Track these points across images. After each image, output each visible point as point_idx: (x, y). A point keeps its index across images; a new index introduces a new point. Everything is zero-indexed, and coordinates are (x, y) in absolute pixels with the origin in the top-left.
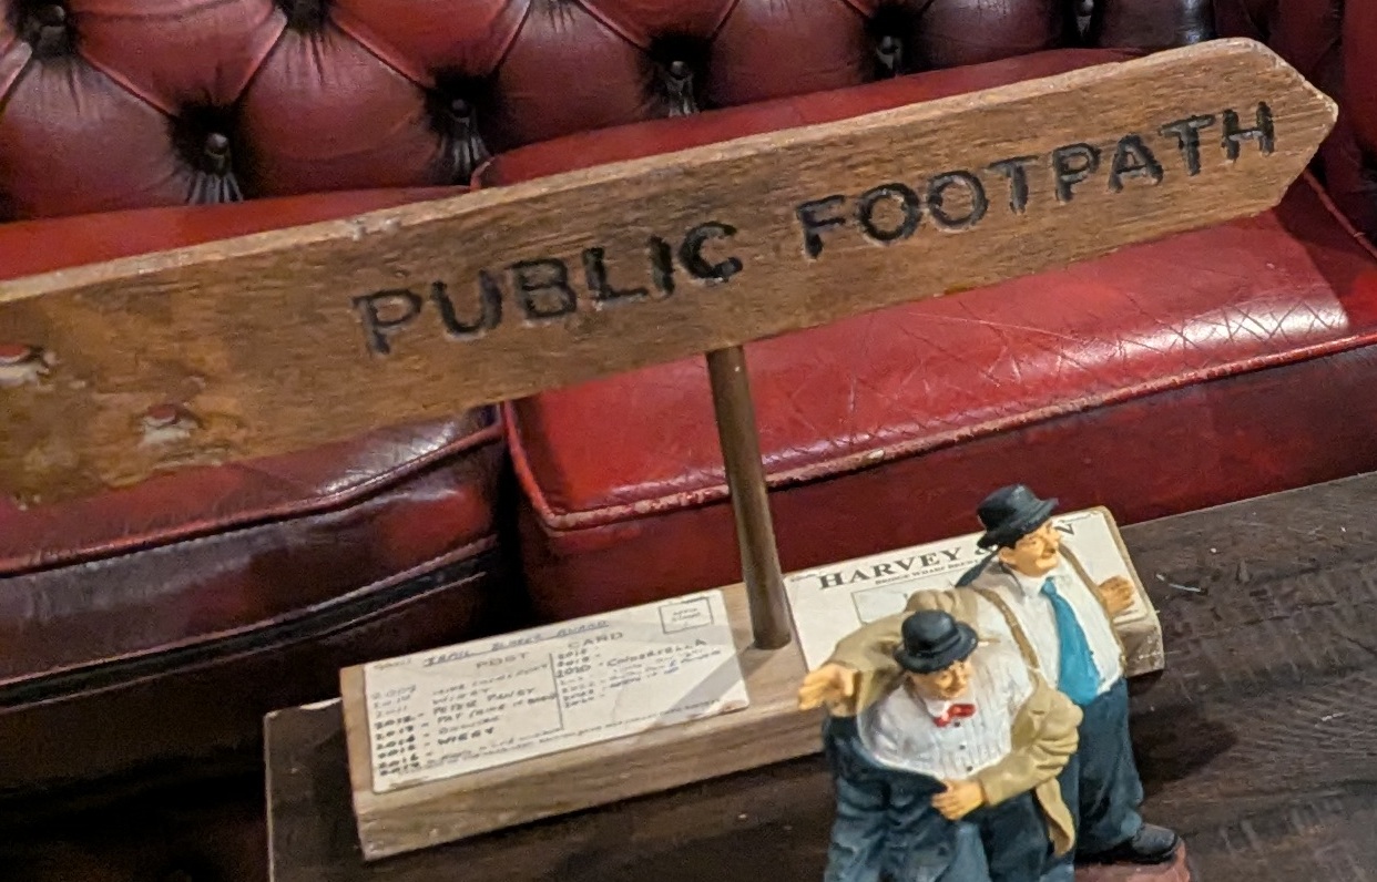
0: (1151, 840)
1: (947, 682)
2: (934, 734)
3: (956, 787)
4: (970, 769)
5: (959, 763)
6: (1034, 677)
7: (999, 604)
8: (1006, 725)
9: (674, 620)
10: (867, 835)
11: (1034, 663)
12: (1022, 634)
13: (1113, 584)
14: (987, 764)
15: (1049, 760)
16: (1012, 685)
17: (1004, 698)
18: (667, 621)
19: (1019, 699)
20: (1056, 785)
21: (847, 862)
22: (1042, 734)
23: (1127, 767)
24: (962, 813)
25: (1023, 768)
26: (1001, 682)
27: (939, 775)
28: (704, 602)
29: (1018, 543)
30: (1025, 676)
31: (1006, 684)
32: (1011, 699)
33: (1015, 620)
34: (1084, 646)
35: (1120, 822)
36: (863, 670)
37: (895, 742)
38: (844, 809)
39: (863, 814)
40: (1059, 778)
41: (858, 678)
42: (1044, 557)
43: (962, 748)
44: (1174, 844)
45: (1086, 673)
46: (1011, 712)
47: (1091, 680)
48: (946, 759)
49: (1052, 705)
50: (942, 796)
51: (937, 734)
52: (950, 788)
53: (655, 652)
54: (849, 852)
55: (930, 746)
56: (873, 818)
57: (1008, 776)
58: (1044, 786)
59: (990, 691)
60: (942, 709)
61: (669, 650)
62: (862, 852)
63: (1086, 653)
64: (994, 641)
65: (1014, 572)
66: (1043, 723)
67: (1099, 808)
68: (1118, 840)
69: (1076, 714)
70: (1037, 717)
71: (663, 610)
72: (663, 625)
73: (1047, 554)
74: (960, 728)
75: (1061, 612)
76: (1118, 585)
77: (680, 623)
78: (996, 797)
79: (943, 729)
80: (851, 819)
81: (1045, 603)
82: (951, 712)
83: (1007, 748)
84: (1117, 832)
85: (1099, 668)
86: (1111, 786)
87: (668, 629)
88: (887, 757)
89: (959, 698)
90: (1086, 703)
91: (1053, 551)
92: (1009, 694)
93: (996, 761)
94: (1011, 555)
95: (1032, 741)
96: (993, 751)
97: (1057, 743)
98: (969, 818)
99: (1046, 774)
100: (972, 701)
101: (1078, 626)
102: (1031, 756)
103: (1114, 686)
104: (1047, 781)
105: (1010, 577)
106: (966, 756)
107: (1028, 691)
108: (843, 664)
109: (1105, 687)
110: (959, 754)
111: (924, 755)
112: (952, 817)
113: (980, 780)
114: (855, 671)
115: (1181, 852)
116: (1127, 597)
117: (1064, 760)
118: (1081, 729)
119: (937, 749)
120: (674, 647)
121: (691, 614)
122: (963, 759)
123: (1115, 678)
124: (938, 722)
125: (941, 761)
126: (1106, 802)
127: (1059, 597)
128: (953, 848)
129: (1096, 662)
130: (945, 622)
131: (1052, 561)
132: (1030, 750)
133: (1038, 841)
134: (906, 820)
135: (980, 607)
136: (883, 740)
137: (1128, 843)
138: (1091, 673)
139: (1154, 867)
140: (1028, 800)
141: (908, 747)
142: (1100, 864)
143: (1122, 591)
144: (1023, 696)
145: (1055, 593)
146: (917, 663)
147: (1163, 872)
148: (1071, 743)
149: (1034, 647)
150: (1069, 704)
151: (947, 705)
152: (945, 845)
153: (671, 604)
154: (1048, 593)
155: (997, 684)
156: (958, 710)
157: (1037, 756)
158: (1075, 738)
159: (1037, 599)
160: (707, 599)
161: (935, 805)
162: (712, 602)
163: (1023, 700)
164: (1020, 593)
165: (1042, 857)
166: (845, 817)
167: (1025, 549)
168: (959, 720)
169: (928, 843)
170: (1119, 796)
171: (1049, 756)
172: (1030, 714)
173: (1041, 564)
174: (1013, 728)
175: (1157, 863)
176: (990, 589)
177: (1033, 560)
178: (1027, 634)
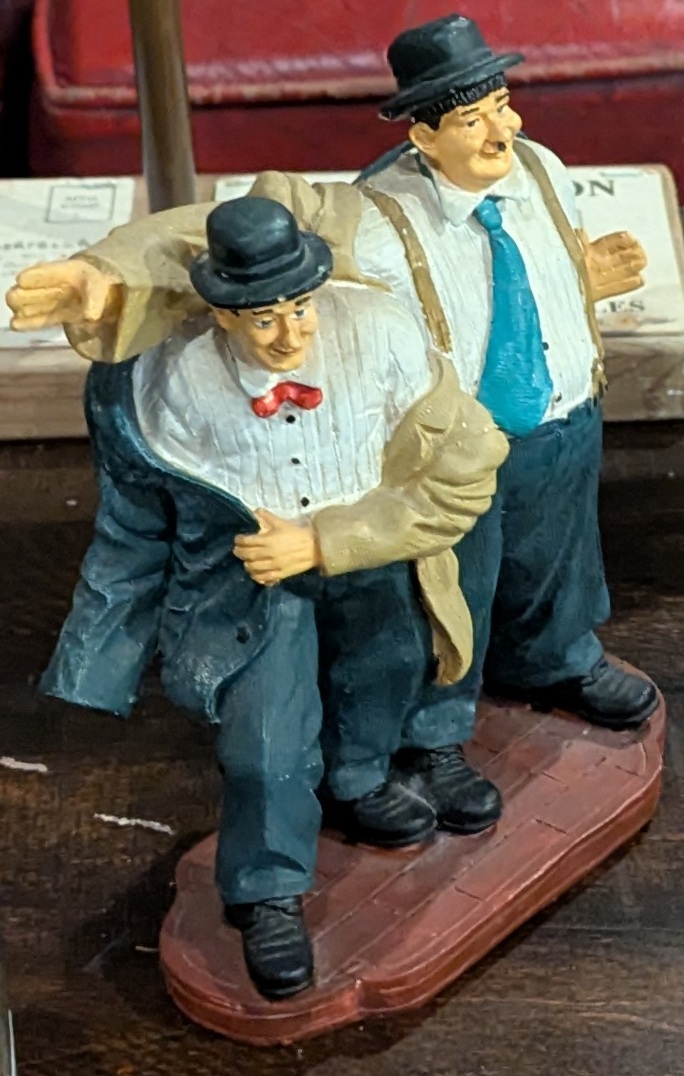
0: (612, 688)
1: (268, 336)
2: (249, 426)
3: (273, 530)
4: (305, 502)
5: (288, 488)
6: (438, 366)
7: (401, 224)
8: (377, 438)
9: (64, 207)
10: (134, 577)
11: (443, 341)
12: (431, 283)
13: (614, 242)
14: (335, 501)
15: (439, 518)
16: (394, 370)
17: (377, 391)
18: (55, 205)
19: (405, 399)
20: (452, 562)
21: (95, 616)
22: (431, 469)
23: (586, 559)
24: (277, 576)
25: (391, 522)
26: (376, 361)
27: (251, 500)
28: (109, 191)
29: (445, 118)
30: (420, 359)
31: (385, 367)
32: (391, 395)
33: (421, 257)
34: (534, 330)
35: (565, 646)
36: (131, 282)
37: (185, 425)
38: (106, 525)
39: (131, 540)
40: (456, 549)
41: (119, 293)
42: (484, 154)
43: (296, 461)
44: (647, 704)
45: (529, 379)
46: (389, 420)
47: (538, 393)
48: (268, 476)
49: (459, 421)
50: (248, 539)
51: (255, 429)
52: (263, 530)
53: (25, 244)
54: (100, 598)
55: (243, 447)
56: (147, 551)
57: (364, 530)
58: (431, 560)
59: (354, 370)
60: (265, 385)
61: (42, 245)
62: (118, 606)
63: (533, 346)
64: (380, 285)
65: (434, 172)
66: (439, 449)
67: (533, 618)
68: (560, 675)
69: (496, 446)
70: (429, 436)
71: (56, 191)
72: (48, 210)
73: (492, 151)
74: (295, 425)
75: (504, 263)
76: (621, 248)
77: (70, 212)
78: (338, 562)
79: (266, 421)
80: (116, 544)
81: (480, 240)
82: (279, 391)
83: (374, 482)
84: (559, 661)
85: (553, 376)
86: (558, 584)
87: (52, 217)
88: (174, 450)
89: (294, 370)
90: (520, 432)
91: (501, 146)
92: (387, 386)
93: (352, 498)
94: (432, 140)
95: (416, 477)
96: (348, 480)
97: (455, 490)
98: (295, 585)
99: (430, 541)
100: (318, 382)
101: (528, 293)
102: (409, 502)
103: (575, 413)
104: (436, 551)
105: (428, 181)
106: (301, 478)
107: (423, 386)
108: (97, 263)
109: (560, 412)
110: (289, 471)
111: (234, 461)
112: (261, 579)
113: (316, 525)
114: (117, 281)
115: (657, 720)
116: (634, 272)
117: (467, 523)
118: (503, 473)
119: (253, 452)
120: (50, 242)
121: (87, 202)
122: (296, 483)
123: (580, 399)
124: (257, 406)
125: (259, 479)
126: (547, 611)
127: (505, 235)
128: (259, 634)
129: (549, 363)
130: (280, 223)
131: (498, 165)
132: (409, 493)
133: (411, 653)
134: (196, 566)
135: (365, 223)
136: (169, 418)
137: (576, 683)
138: (537, 380)
139: (610, 734)
140: (402, 580)
141: (206, 440)
142: (528, 707)
143: (626, 259)
144: (412, 393)
145: (499, 226)
146: (224, 288)
147: (623, 746)
148: (482, 495)
149: (448, 314)
150: (490, 426)
151: (274, 379)
152: (246, 625)
153: (69, 186)
154: (485, 221)
155: (369, 363)
156: (292, 393)
157: (420, 507)
158: (490, 487)
159: (464, 228)
160: (113, 187)
161: (237, 551)
162: (119, 192)
163: (411, 402)
164: (438, 213)
165: (416, 682)
166: (106, 539)
167: (453, 131)
168: (294, 412)
169: (223, 616)
170: (570, 604)
171: (437, 509)
172: (419, 429)
173: (479, 166)
174: (387, 445)
175: (617, 728)
176: (390, 195)
177: (464, 156)
178: (438, 287)
